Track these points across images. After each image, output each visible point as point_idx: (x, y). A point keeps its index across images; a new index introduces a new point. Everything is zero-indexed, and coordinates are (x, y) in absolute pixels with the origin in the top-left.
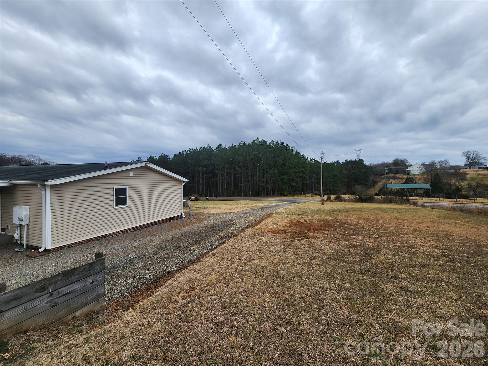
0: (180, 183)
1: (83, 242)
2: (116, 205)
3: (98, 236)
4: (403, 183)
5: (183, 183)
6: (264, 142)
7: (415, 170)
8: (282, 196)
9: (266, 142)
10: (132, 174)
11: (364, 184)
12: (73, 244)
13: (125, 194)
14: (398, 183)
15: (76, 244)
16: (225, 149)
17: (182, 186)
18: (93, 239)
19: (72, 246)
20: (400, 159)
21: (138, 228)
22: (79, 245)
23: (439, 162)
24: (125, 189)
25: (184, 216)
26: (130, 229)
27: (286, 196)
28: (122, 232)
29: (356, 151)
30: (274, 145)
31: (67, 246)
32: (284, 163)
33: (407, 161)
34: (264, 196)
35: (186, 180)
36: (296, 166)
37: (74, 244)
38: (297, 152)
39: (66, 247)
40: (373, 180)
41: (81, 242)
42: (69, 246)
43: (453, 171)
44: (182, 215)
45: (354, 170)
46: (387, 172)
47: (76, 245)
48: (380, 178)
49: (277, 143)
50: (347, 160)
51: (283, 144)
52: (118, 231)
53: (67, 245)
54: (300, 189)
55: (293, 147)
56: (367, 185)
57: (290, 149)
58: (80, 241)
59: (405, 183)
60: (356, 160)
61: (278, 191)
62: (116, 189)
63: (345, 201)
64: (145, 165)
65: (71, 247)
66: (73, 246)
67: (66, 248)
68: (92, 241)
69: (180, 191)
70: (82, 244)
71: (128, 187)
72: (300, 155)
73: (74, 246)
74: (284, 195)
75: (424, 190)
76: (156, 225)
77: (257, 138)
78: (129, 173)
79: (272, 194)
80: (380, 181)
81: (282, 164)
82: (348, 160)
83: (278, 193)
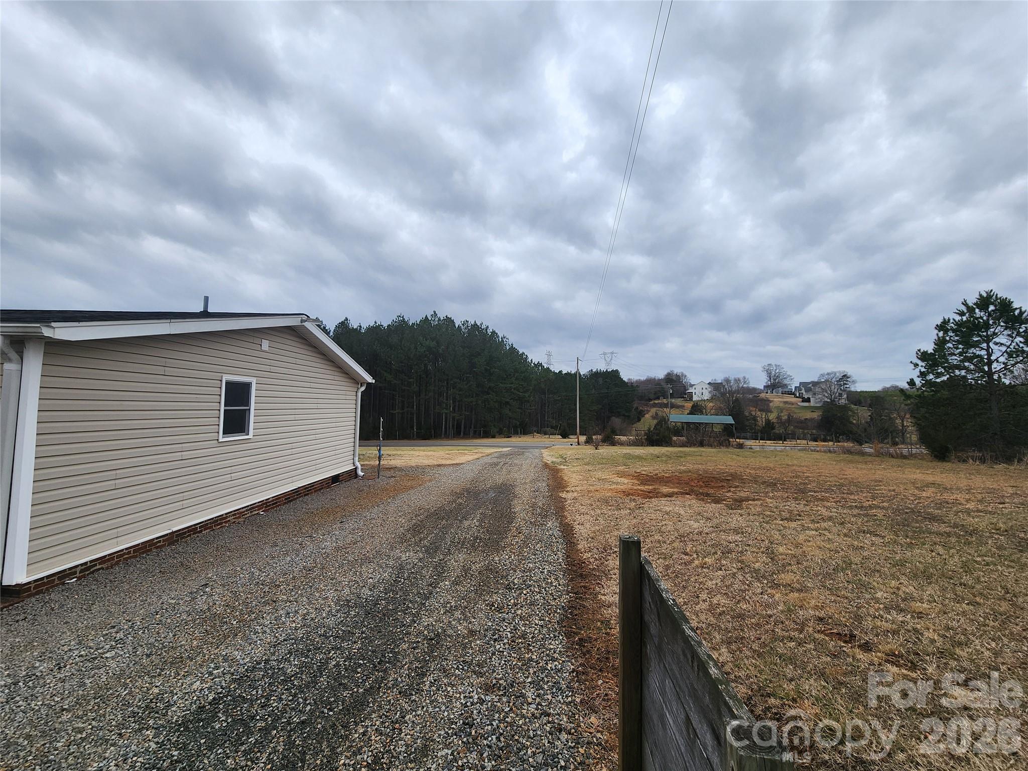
0: (356, 386)
1: (129, 553)
2: (225, 432)
3: (175, 529)
4: (688, 414)
5: (361, 386)
6: (449, 321)
7: (700, 392)
8: (483, 437)
9: (453, 321)
10: (265, 345)
11: (624, 415)
12: (102, 560)
13: (247, 402)
14: (681, 414)
15: (109, 560)
16: (357, 331)
17: (359, 394)
18: (160, 542)
19: (98, 567)
20: (675, 373)
21: (270, 505)
22: (117, 563)
23: (735, 380)
24: (248, 386)
25: (360, 473)
26: (251, 508)
27: (493, 437)
28: (233, 515)
29: (605, 354)
30: (469, 330)
31: (78, 569)
32: (489, 368)
33: (685, 376)
34: (447, 437)
35: (370, 379)
36: (510, 375)
37: (104, 562)
38: (513, 349)
39: (78, 575)
40: (637, 408)
41: (124, 554)
42: (86, 570)
43: (751, 396)
44: (356, 468)
45: (608, 389)
46: (671, 392)
47: (109, 564)
48: (647, 405)
49: (475, 326)
50: (592, 370)
51: (486, 330)
52: (226, 514)
53: (82, 565)
54: (518, 423)
55: (504, 338)
56: (629, 416)
57: (500, 340)
58: (123, 550)
59: (691, 413)
60: (607, 371)
61: (474, 428)
62: (228, 383)
63: (622, 444)
64: (300, 324)
65: (93, 572)
66: (99, 569)
67: (79, 578)
68: (157, 548)
69: (354, 406)
70: (126, 559)
71: (254, 381)
72: (518, 353)
73: (102, 568)
74: (487, 435)
75: (722, 427)
76: (307, 494)
77: (435, 312)
78: (257, 341)
79: (464, 434)
80: (648, 411)
81: (486, 370)
82: (594, 371)
83: (475, 432)
